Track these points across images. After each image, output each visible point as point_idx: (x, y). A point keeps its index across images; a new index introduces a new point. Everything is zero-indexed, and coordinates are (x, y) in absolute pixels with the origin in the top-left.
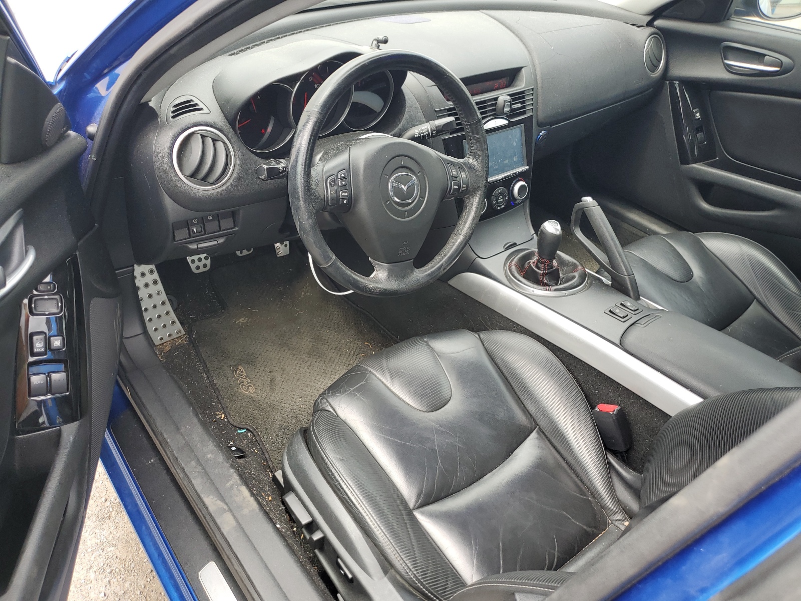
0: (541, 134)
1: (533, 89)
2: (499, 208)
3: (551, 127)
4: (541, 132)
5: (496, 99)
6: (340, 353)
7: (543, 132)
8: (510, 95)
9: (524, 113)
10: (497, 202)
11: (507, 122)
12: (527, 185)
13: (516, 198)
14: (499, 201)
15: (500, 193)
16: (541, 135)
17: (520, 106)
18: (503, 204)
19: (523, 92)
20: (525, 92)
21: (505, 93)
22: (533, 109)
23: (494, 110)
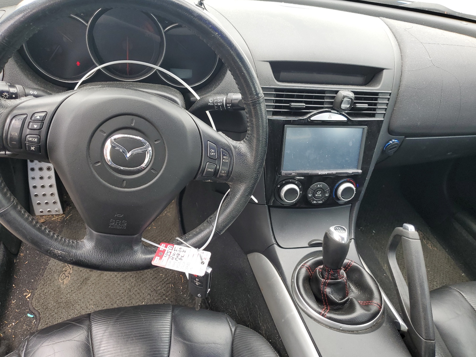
0: (391, 142)
1: (390, 93)
2: (315, 202)
3: (405, 138)
4: (391, 140)
5: (336, 92)
6: (156, 276)
7: (394, 140)
8: (355, 93)
9: (373, 115)
10: (314, 195)
11: (345, 119)
12: (354, 189)
13: (339, 198)
14: (316, 195)
15: (320, 188)
16: (391, 144)
17: (367, 107)
18: (321, 200)
19: (377, 94)
20: (380, 94)
21: (351, 89)
22: (385, 114)
23: (331, 103)
